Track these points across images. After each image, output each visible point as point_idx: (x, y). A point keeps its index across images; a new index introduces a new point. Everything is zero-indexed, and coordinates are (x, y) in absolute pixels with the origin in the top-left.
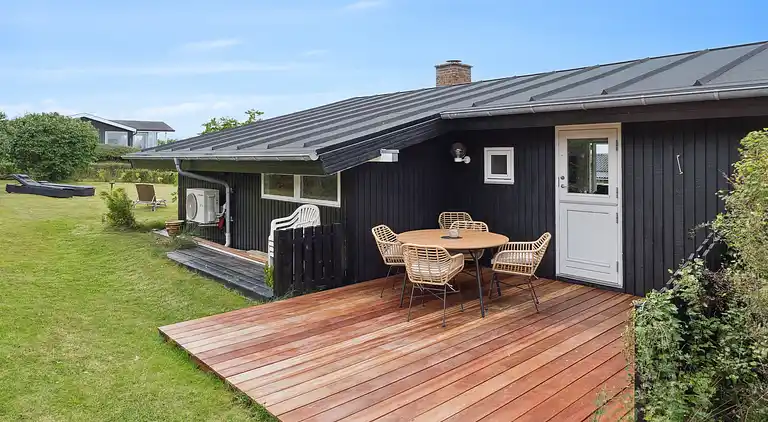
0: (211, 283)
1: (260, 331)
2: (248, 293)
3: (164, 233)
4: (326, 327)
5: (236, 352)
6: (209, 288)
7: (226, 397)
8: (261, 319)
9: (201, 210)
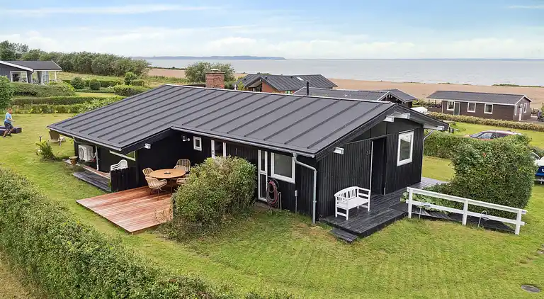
0: (90, 186)
1: (104, 202)
2: (104, 190)
3: (69, 162)
4: (124, 200)
5: (97, 206)
6: (91, 188)
7: (94, 215)
8: (106, 198)
9: (85, 155)
